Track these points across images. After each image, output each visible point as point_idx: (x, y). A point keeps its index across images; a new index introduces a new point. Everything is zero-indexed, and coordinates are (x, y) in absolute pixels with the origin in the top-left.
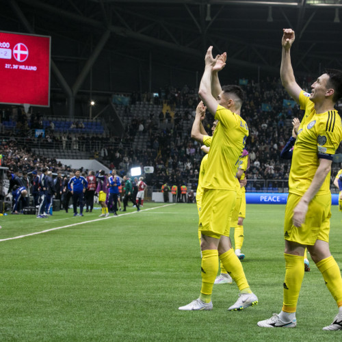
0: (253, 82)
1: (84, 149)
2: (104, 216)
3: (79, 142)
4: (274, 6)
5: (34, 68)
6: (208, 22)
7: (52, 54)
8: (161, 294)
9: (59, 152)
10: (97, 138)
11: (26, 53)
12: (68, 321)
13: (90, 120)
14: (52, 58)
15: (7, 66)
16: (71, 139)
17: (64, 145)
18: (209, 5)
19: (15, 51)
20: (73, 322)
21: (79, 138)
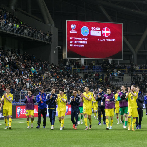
5: (114, 40)
11: (109, 32)
15: (99, 40)
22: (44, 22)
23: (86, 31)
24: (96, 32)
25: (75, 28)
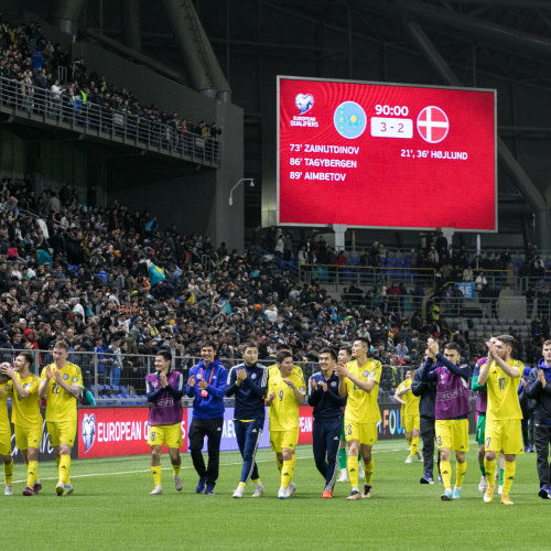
5: (462, 156)
11: (445, 125)
15: (405, 153)
19: (420, 123)
22: (191, 83)
23: (354, 119)
24: (392, 126)
25: (310, 107)
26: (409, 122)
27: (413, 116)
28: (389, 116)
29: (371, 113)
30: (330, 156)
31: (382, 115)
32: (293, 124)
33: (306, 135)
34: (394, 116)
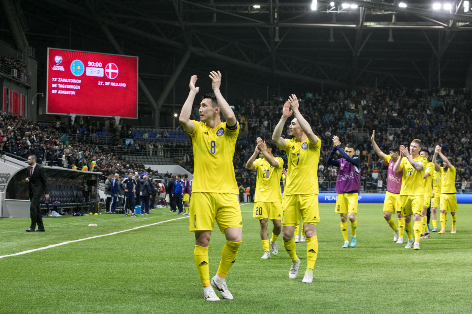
0: (317, 95)
1: (169, 156)
2: (187, 215)
3: (164, 150)
4: (335, 29)
5: (124, 85)
6: (277, 43)
7: (139, 72)
8: (240, 283)
9: (147, 158)
10: (180, 146)
11: (117, 71)
12: (158, 307)
13: (174, 130)
14: (139, 76)
15: (100, 83)
16: (157, 147)
17: (151, 152)
18: (277, 28)
19: (107, 70)
20: (163, 308)
21: (164, 146)
22: (15, 46)
23: (79, 67)
24: (95, 71)
25: (61, 62)
26: (102, 69)
27: (103, 67)
28: (94, 67)
29: (86, 65)
30: (69, 84)
31: (91, 66)
32: (54, 69)
33: (59, 74)
34: (96, 67)
